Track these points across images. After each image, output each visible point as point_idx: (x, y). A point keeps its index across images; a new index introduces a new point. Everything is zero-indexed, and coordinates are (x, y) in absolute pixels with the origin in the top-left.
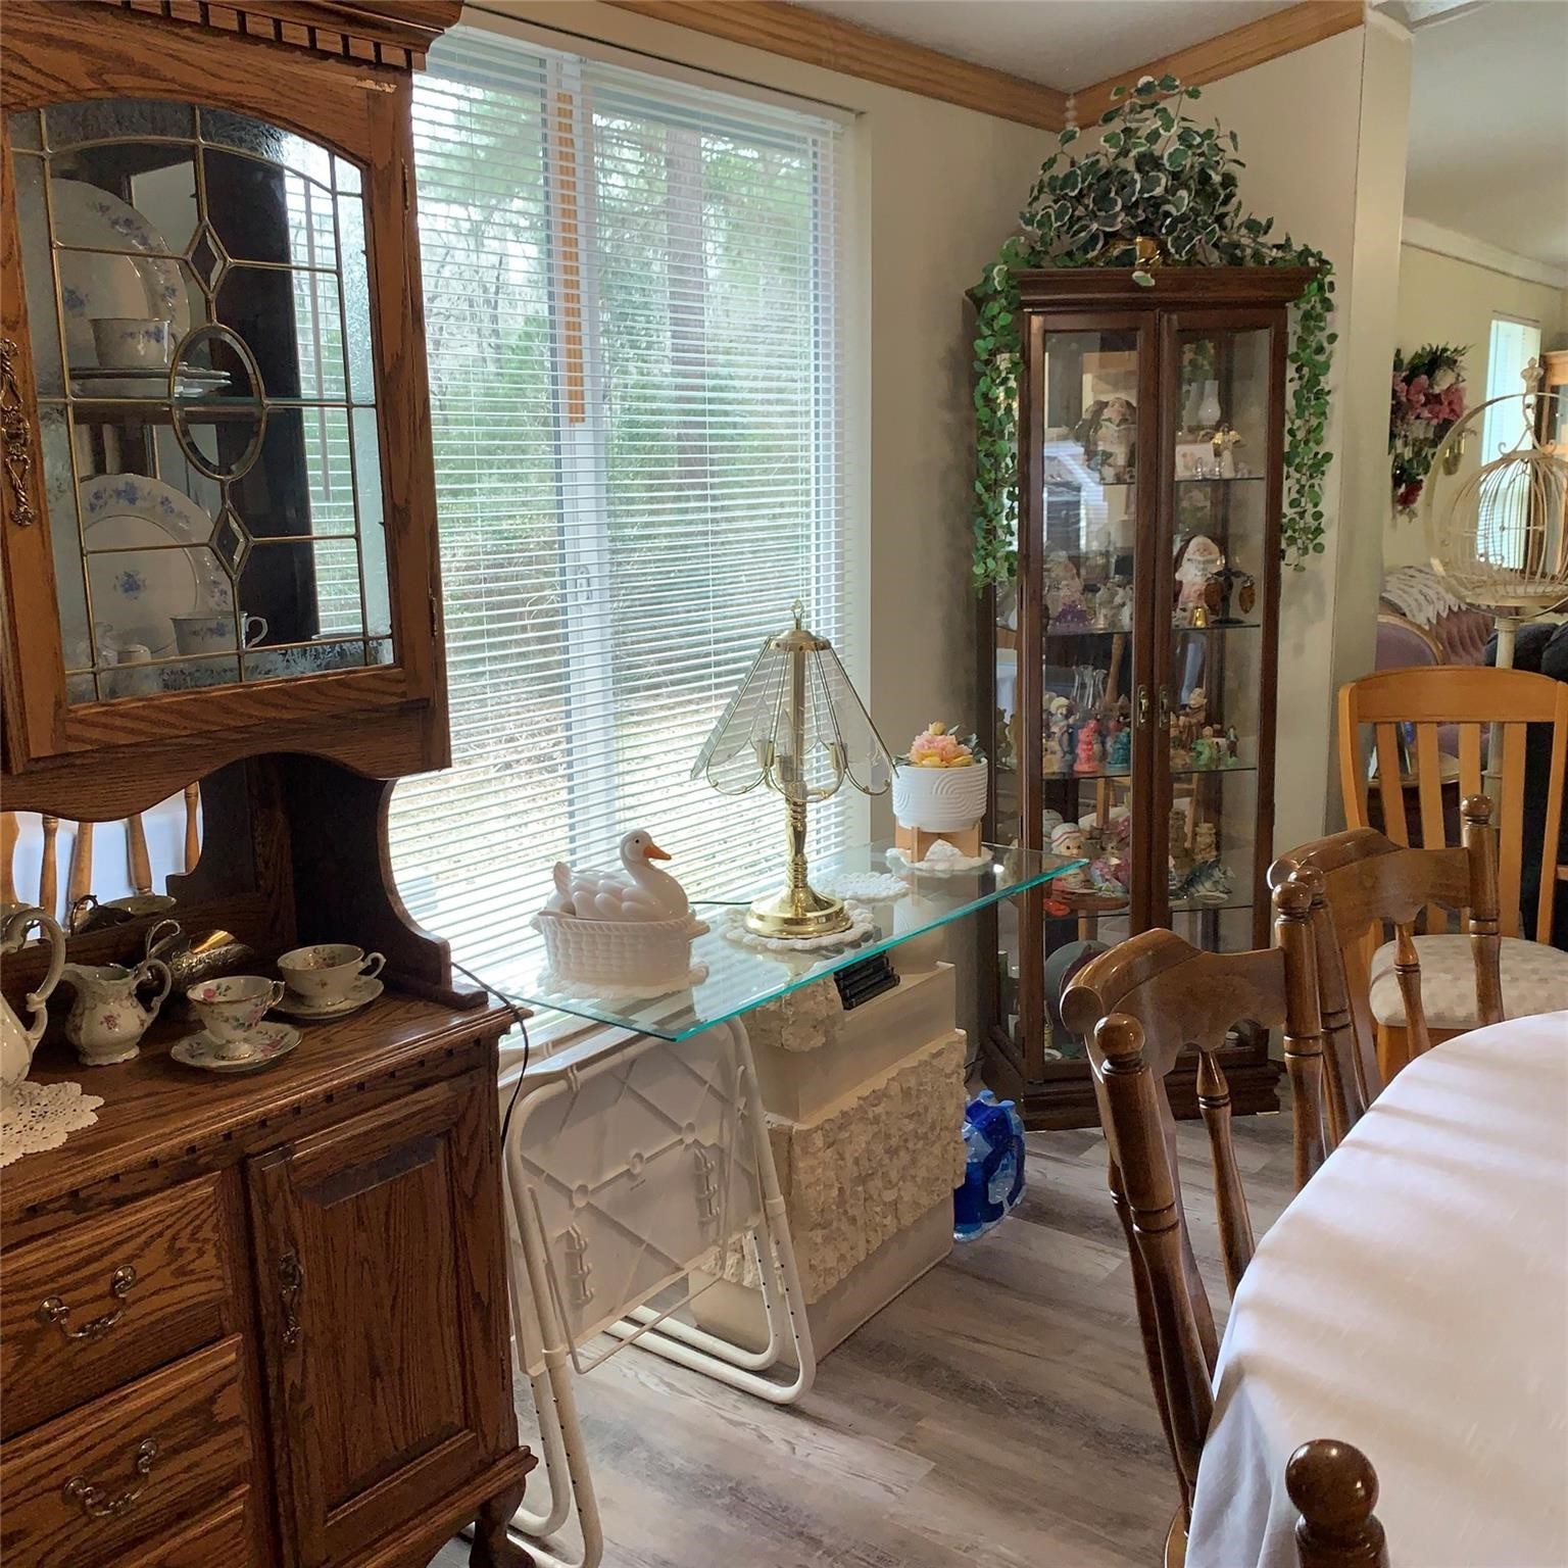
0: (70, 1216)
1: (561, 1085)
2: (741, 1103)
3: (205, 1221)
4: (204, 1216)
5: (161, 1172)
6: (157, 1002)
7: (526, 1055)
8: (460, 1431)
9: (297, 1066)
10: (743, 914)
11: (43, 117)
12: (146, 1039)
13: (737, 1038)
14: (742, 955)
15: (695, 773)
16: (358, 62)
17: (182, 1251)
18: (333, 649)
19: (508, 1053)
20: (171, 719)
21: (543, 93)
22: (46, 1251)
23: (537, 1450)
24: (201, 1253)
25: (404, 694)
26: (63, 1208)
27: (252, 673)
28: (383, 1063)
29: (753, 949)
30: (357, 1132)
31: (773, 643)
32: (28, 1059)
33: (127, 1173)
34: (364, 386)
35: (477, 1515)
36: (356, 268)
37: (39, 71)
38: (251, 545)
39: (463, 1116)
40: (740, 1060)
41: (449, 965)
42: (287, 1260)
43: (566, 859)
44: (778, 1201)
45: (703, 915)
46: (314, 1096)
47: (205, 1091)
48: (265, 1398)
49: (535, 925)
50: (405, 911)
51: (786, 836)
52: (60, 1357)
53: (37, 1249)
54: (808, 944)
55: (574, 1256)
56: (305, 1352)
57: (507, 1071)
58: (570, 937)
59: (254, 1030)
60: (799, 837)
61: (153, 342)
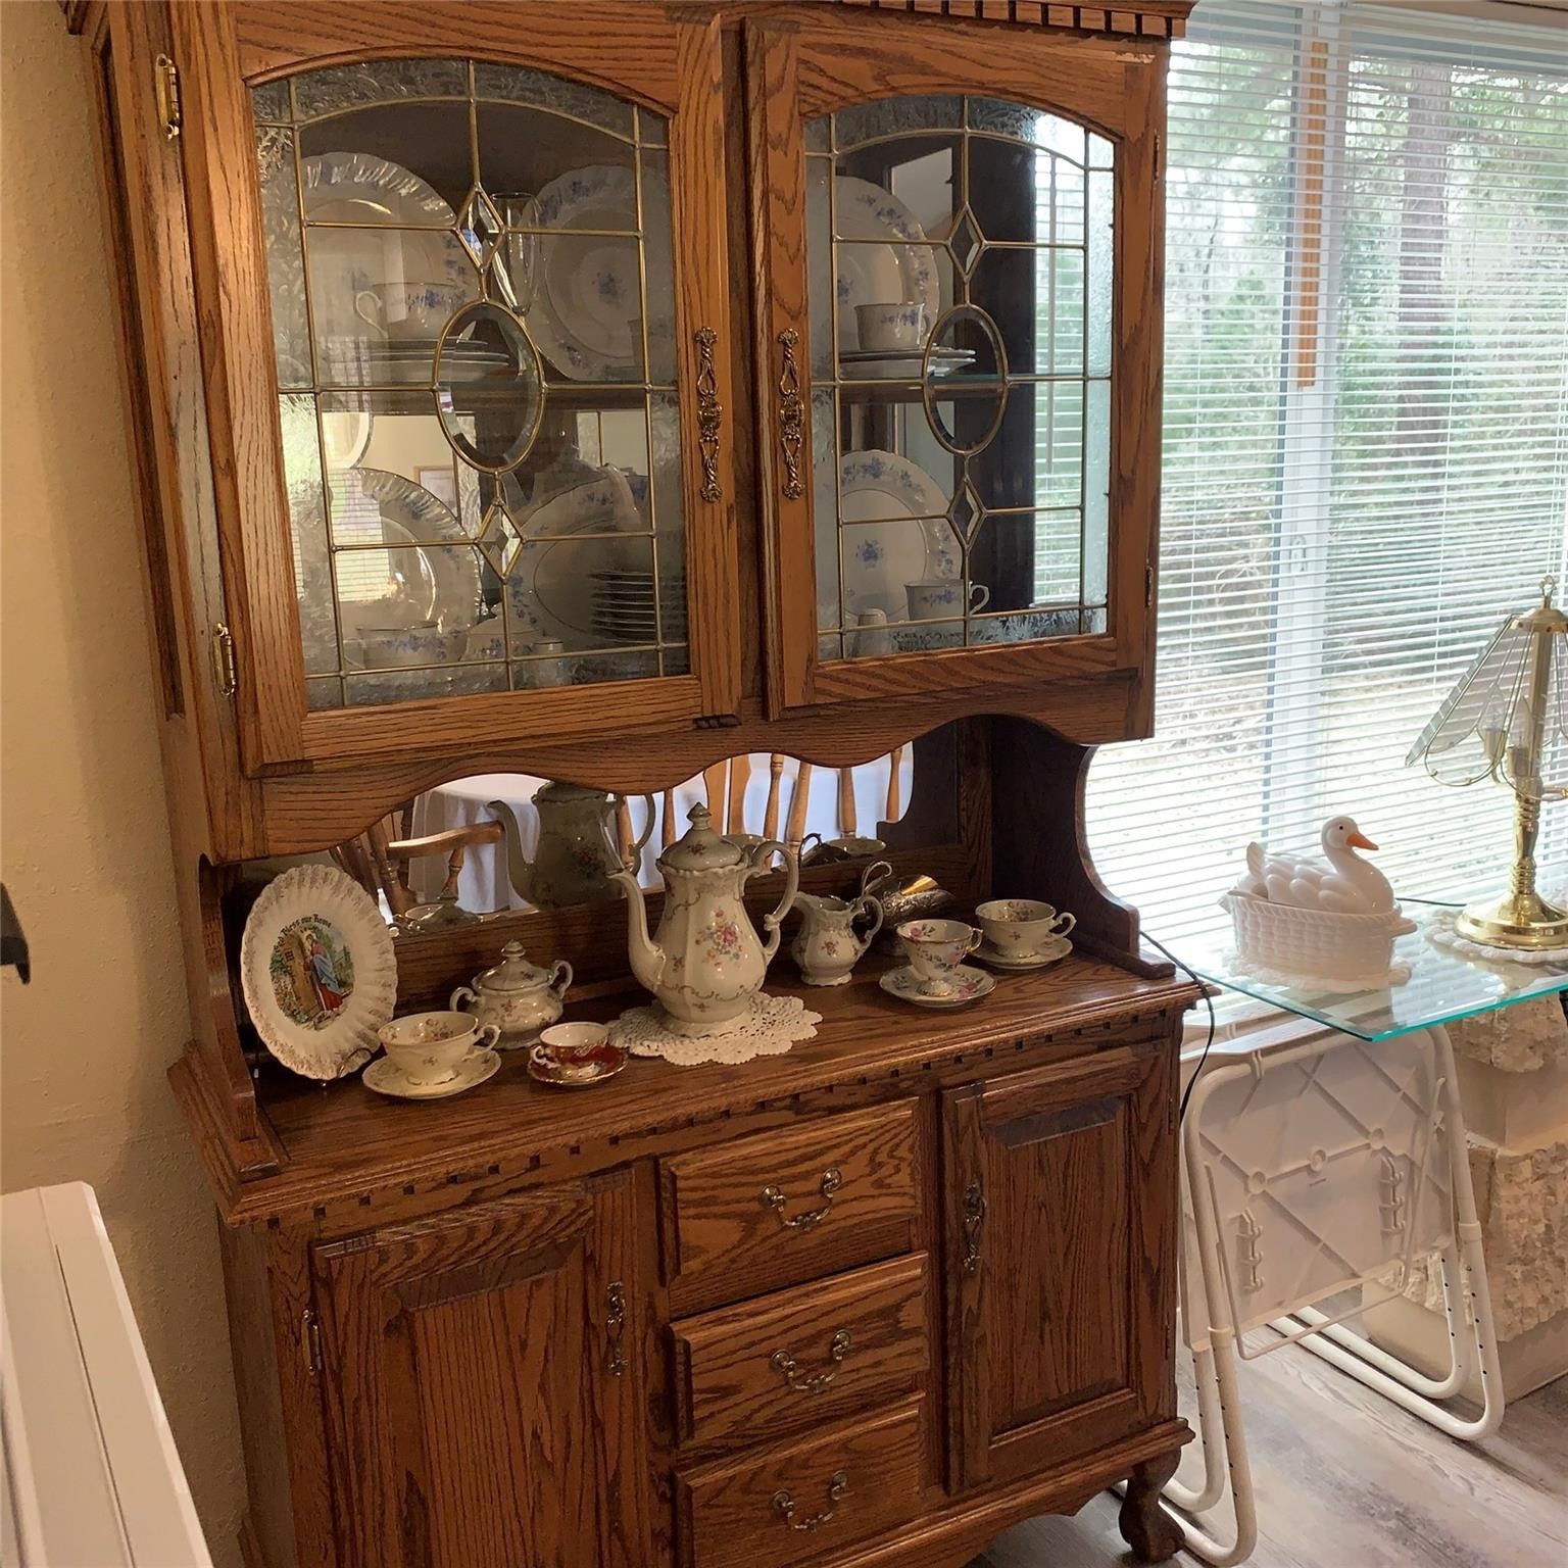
0: (789, 1116)
1: (1244, 1068)
2: (1437, 1116)
3: (902, 1141)
4: (901, 1137)
5: (868, 1090)
6: (869, 935)
7: (1212, 1033)
8: (1121, 1388)
9: (992, 1010)
10: (1454, 916)
11: (833, 121)
12: (858, 968)
13: (1439, 1048)
14: (1451, 961)
15: (1410, 759)
16: (1120, 35)
17: (881, 1165)
18: (1050, 617)
19: (1191, 1028)
20: (901, 678)
21: (1297, 45)
22: (769, 1144)
23: (1194, 1425)
24: (898, 1170)
25: (1114, 663)
26: (785, 1108)
27: (975, 638)
28: (1070, 1019)
29: (1463, 955)
30: (1043, 1081)
31: (1514, 625)
32: (763, 972)
33: (839, 1085)
34: (1101, 358)
35: (1131, 1474)
36: (1101, 242)
37: (833, 79)
38: (984, 517)
39: (1144, 1083)
40: (1440, 1070)
41: (1138, 933)
42: (972, 1191)
43: (1259, 840)
44: (1473, 1226)
45: (1408, 912)
46: (1005, 1041)
47: (908, 1022)
48: (944, 1318)
49: (1224, 904)
50: (1097, 875)
51: (1513, 834)
52: (774, 1240)
53: (763, 1140)
54: (1530, 957)
55: (1246, 1243)
56: (982, 1281)
57: (1192, 1044)
58: (1259, 920)
59: (954, 971)
60: (1528, 839)
61: (909, 324)
